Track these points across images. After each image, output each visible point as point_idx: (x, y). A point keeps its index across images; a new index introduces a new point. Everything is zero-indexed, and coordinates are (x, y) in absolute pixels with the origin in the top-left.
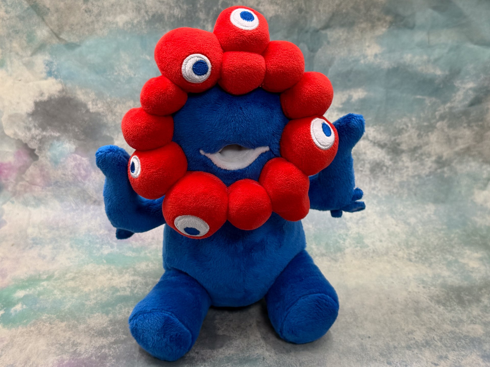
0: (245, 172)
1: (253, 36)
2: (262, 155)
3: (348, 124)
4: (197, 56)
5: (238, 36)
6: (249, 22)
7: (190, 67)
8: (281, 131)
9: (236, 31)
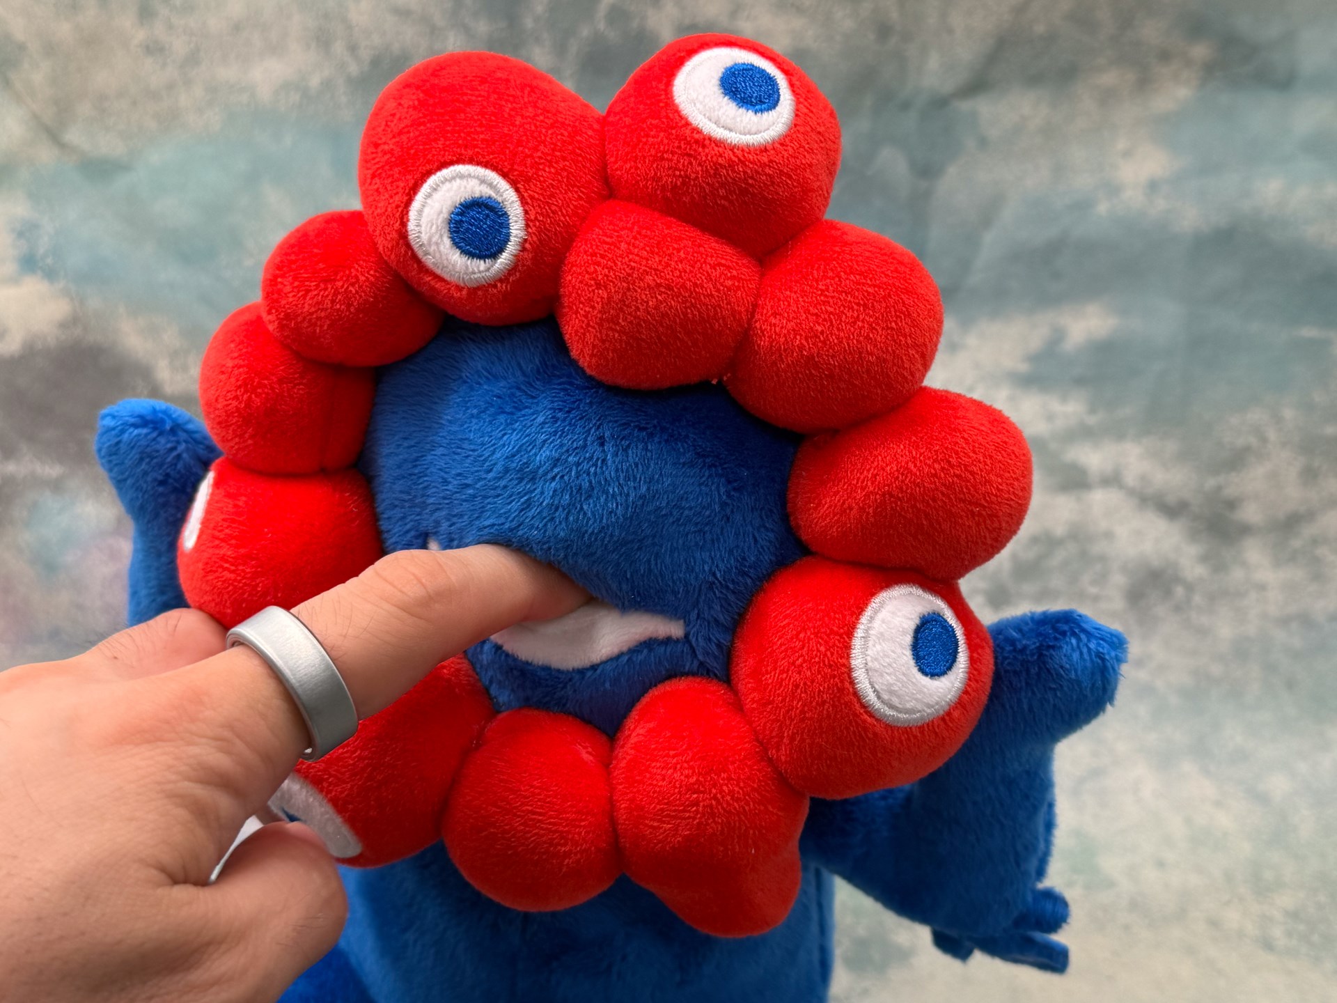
0: (565, 687)
1: (733, 171)
2: (649, 644)
3: (1044, 652)
4: (477, 178)
5: (673, 153)
6: (743, 111)
7: (441, 212)
8: (749, 581)
9: (673, 128)
